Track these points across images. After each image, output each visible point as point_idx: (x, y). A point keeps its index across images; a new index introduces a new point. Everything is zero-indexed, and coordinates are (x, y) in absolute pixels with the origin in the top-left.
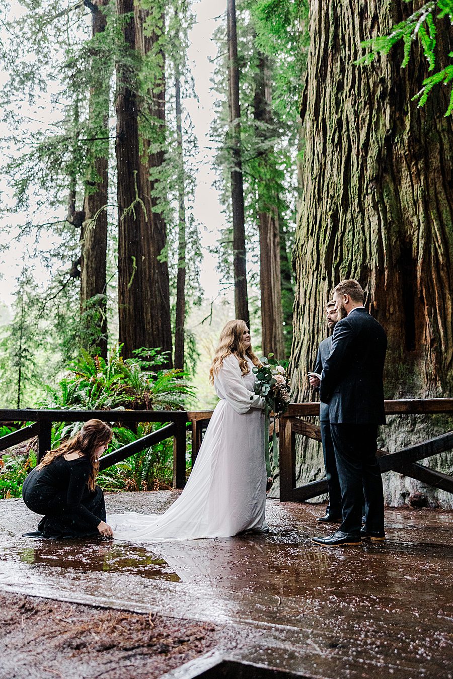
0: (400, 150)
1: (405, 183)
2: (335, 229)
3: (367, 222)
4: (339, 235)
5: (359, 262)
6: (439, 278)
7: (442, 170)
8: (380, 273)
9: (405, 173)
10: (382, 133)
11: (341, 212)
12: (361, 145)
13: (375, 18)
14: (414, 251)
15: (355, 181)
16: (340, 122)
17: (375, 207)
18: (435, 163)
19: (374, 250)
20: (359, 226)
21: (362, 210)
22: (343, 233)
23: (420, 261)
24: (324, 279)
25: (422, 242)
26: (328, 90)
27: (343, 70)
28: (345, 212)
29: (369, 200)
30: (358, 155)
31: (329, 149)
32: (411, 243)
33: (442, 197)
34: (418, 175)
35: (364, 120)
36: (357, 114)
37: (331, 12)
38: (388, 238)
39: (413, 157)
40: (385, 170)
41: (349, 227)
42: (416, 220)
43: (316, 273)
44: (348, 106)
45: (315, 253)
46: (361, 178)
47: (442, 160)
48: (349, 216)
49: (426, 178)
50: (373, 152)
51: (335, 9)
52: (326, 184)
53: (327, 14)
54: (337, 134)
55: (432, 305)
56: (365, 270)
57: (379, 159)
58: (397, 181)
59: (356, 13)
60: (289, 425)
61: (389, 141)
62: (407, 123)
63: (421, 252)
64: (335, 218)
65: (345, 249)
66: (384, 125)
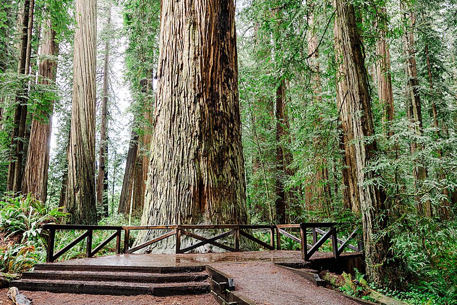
0: (201, 153)
1: (202, 163)
2: (179, 171)
3: (190, 171)
4: (180, 173)
5: (187, 183)
6: (211, 191)
7: (211, 161)
8: (194, 187)
9: (202, 160)
10: (195, 146)
11: (180, 166)
12: (188, 148)
13: (194, 112)
14: (204, 183)
15: (185, 157)
16: (180, 138)
17: (193, 168)
18: (210, 159)
19: (193, 180)
20: (187, 172)
21: (188, 167)
22: (181, 173)
23: (206, 186)
24: (174, 186)
25: (206, 181)
26: (175, 126)
27: (181, 122)
28: (182, 166)
29: (191, 165)
30: (187, 150)
31: (175, 145)
32: (203, 180)
33: (211, 169)
34: (205, 161)
35: (189, 140)
36: (187, 137)
37: (177, 102)
38: (197, 178)
39: (204, 156)
40: (196, 157)
41: (183, 171)
42: (205, 174)
43: (169, 183)
44: (183, 134)
45: (169, 176)
46: (188, 157)
47: (211, 159)
48: (183, 168)
49: (207, 163)
50: (192, 151)
51: (178, 101)
52: (174, 155)
53: (175, 102)
54: (179, 142)
55: (208, 198)
56: (189, 186)
57: (195, 154)
58: (199, 161)
59: (187, 106)
60: (180, 231)
61: (197, 149)
62: (203, 146)
63: (206, 183)
64: (178, 168)
65: (182, 178)
66: (196, 144)
